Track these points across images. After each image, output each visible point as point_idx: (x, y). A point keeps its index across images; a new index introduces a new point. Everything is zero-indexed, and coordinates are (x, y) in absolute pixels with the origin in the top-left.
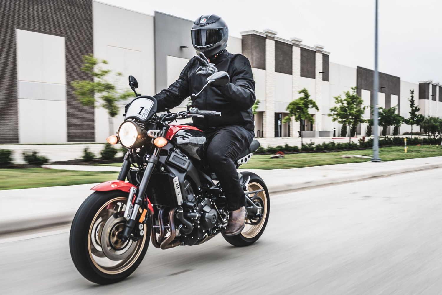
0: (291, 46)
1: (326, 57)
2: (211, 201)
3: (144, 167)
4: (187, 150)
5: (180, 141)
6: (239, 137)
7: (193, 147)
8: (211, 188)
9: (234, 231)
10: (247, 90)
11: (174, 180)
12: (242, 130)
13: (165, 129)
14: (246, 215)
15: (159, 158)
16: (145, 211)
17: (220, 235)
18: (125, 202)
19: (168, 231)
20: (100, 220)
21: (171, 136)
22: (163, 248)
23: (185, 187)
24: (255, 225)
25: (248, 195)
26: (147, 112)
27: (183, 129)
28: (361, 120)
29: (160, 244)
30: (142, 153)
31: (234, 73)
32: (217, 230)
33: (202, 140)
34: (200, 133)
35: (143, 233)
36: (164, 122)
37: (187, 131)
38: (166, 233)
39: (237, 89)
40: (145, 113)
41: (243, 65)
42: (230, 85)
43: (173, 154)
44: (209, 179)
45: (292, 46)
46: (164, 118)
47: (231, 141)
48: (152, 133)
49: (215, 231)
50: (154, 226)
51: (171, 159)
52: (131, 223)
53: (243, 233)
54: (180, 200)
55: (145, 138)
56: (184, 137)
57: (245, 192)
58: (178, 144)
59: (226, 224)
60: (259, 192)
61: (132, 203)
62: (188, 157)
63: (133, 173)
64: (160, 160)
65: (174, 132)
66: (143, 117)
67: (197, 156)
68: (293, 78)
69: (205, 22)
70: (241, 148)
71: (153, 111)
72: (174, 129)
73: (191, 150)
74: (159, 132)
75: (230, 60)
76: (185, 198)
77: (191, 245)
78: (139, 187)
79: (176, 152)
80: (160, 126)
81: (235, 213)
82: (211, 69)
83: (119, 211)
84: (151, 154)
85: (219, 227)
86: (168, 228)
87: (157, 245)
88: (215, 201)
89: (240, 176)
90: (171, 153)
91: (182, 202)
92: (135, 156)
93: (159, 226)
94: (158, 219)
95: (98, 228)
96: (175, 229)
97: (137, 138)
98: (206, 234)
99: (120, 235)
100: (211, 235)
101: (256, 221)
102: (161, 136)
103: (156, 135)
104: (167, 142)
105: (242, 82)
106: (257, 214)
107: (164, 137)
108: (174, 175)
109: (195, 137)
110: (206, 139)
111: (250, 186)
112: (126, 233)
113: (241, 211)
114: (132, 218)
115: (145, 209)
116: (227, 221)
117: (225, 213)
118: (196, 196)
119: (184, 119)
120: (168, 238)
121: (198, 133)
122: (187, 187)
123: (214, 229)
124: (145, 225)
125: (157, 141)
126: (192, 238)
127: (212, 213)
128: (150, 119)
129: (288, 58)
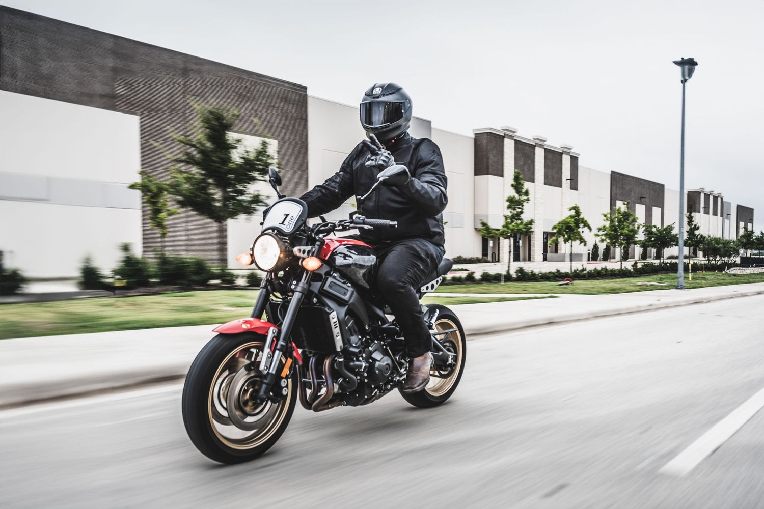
0: (533, 147)
1: (574, 160)
2: (384, 345)
3: (289, 298)
4: (349, 274)
5: (339, 261)
6: (423, 256)
7: (358, 269)
8: (384, 326)
9: (415, 386)
10: (436, 188)
11: (331, 316)
12: (428, 245)
13: (318, 245)
14: (432, 364)
15: (310, 285)
16: (290, 361)
17: (396, 390)
18: (261, 348)
19: (323, 386)
20: (227, 372)
21: (327, 255)
22: (316, 410)
23: (347, 325)
24: (445, 378)
25: (436, 337)
26: (293, 221)
27: (345, 245)
28: (635, 241)
29: (312, 405)
30: (287, 278)
31: (419, 164)
32: (391, 384)
33: (371, 259)
34: (368, 250)
35: (287, 392)
36: (318, 235)
37: (349, 248)
38: (320, 389)
39: (422, 186)
40: (290, 222)
41: (430, 154)
42: (412, 180)
43: (330, 280)
44: (380, 313)
45: (535, 146)
46: (316, 229)
47: (411, 261)
48: (300, 250)
49: (389, 386)
50: (303, 379)
51: (326, 287)
52: (269, 378)
53: (429, 389)
54: (339, 343)
55: (290, 258)
56: (345, 256)
57: (431, 332)
58: (337, 266)
59: (405, 377)
60: (452, 332)
61: (271, 350)
62: (351, 285)
63: (274, 306)
64: (311, 288)
65: (331, 249)
66: (288, 228)
67: (364, 282)
68: (535, 186)
69: (380, 93)
70: (425, 271)
71: (302, 220)
72: (331, 244)
73: (355, 274)
74: (310, 249)
75: (413, 146)
76: (346, 341)
77: (355, 405)
78: (281, 327)
79: (334, 277)
80: (311, 241)
81: (417, 361)
82: (383, 158)
83: (253, 360)
84: (299, 281)
85: (395, 381)
86: (323, 383)
87: (307, 405)
88: (389, 344)
89: (425, 310)
90: (327, 278)
91: (343, 347)
92: (277, 282)
93: (310, 379)
94: (308, 370)
95: (224, 385)
96: (333, 383)
97: (279, 258)
98: (376, 390)
99: (254, 394)
100: (384, 392)
101: (446, 373)
102: (312, 255)
103: (306, 254)
104: (321, 264)
105: (429, 177)
106: (447, 364)
107: (316, 257)
108: (332, 309)
109: (361, 256)
110: (377, 258)
111: (438, 324)
112: (262, 393)
113: (426, 358)
114: (270, 371)
115: (289, 359)
116: (405, 372)
117: (403, 361)
118: (362, 338)
119: (346, 230)
120: (322, 397)
121: (366, 251)
122: (349, 325)
123: (388, 383)
124: (290, 381)
125: (307, 262)
126: (357, 395)
127: (385, 361)
128: (297, 230)
129: (529, 162)
